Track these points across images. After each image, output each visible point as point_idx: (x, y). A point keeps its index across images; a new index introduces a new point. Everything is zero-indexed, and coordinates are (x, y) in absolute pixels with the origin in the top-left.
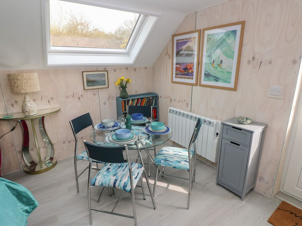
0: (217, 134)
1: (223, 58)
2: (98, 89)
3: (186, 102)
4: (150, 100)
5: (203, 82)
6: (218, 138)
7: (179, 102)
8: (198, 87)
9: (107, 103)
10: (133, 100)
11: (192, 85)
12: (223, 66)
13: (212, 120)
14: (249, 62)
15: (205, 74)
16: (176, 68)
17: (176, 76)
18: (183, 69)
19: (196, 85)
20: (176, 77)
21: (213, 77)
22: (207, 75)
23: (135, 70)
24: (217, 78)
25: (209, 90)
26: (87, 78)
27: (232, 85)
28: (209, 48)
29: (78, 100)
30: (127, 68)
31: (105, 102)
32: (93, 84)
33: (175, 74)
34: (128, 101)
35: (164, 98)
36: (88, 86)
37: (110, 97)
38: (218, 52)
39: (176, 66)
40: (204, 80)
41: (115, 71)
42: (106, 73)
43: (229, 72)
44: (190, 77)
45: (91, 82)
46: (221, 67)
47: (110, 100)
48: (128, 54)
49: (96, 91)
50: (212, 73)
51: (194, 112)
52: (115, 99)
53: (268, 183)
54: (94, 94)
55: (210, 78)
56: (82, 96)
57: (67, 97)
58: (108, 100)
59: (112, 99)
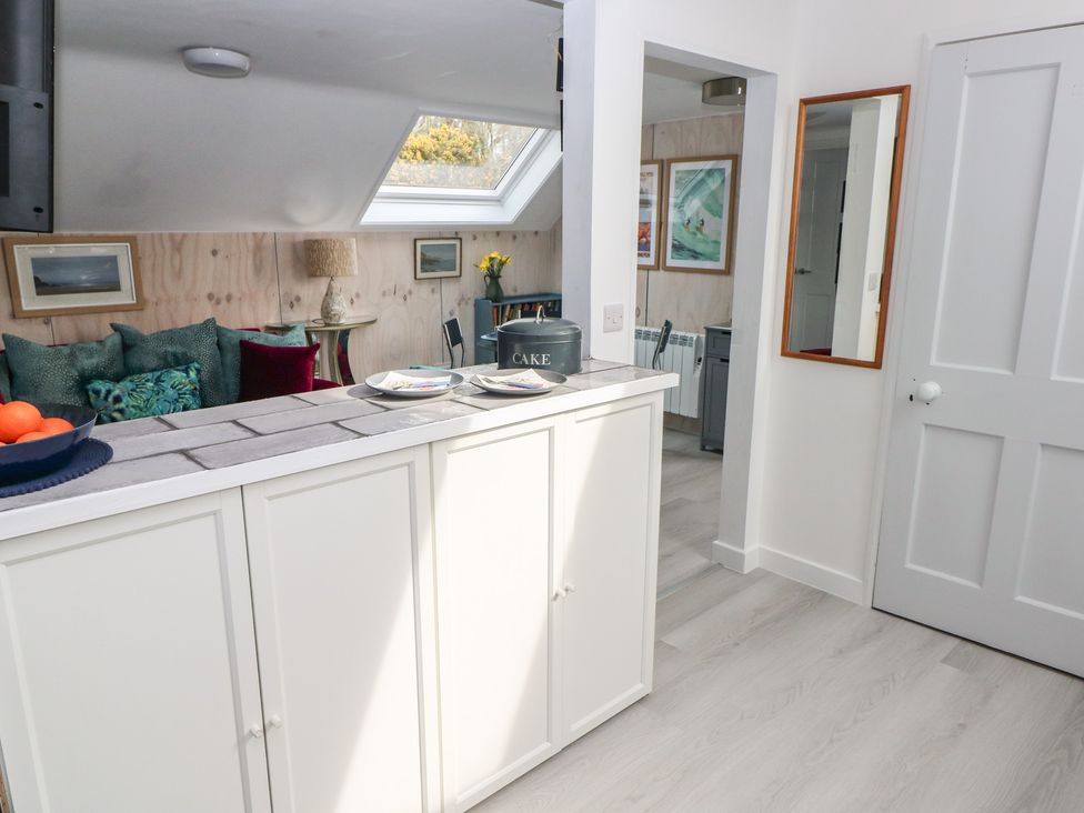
0: (700, 360)
1: (706, 215)
2: (441, 278)
5: (670, 262)
6: (700, 367)
8: (661, 272)
9: (457, 313)
10: (512, 306)
12: (706, 230)
13: (689, 335)
15: (674, 246)
19: (657, 267)
21: (689, 250)
22: (678, 248)
23: (515, 237)
24: (696, 254)
25: (680, 276)
26: (422, 254)
27: (721, 265)
28: (679, 197)
29: (403, 301)
30: (498, 233)
32: (432, 267)
34: (504, 307)
36: (423, 270)
37: (463, 299)
38: (695, 204)
40: (672, 259)
41: (475, 238)
42: (457, 242)
43: (716, 242)
44: (644, 252)
45: (428, 263)
46: (702, 233)
47: (462, 306)
48: (499, 201)
49: (436, 284)
50: (686, 244)
51: (653, 326)
52: (472, 303)
54: (433, 291)
55: (682, 252)
56: (410, 293)
57: (384, 294)
58: (459, 304)
59: (467, 303)
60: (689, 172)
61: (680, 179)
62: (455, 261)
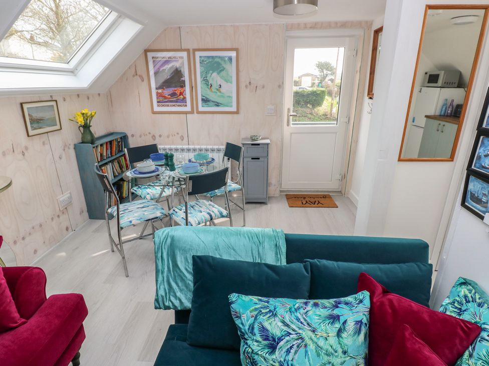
2: (47, 133)
3: (180, 135)
4: (119, 142)
5: (201, 109)
7: (168, 137)
8: (196, 115)
9: (64, 156)
11: (186, 113)
14: (246, 86)
15: (203, 100)
16: (157, 93)
17: (159, 104)
18: (168, 95)
19: (192, 112)
20: (158, 106)
21: (213, 102)
24: (218, 103)
26: (29, 115)
27: (234, 109)
28: (203, 72)
29: (22, 156)
30: (78, 96)
31: (60, 155)
32: (40, 125)
33: (156, 102)
35: (140, 136)
37: (65, 146)
39: (157, 91)
40: (203, 106)
41: (64, 100)
42: (54, 103)
43: (229, 97)
44: (182, 104)
46: (220, 92)
47: (66, 150)
49: (44, 138)
51: (195, 144)
52: (72, 147)
53: (275, 185)
54: (44, 143)
55: (209, 103)
56: (26, 148)
57: (4, 154)
58: (64, 150)
59: (69, 148)
60: (209, 57)
61: (203, 61)
62: (55, 118)
